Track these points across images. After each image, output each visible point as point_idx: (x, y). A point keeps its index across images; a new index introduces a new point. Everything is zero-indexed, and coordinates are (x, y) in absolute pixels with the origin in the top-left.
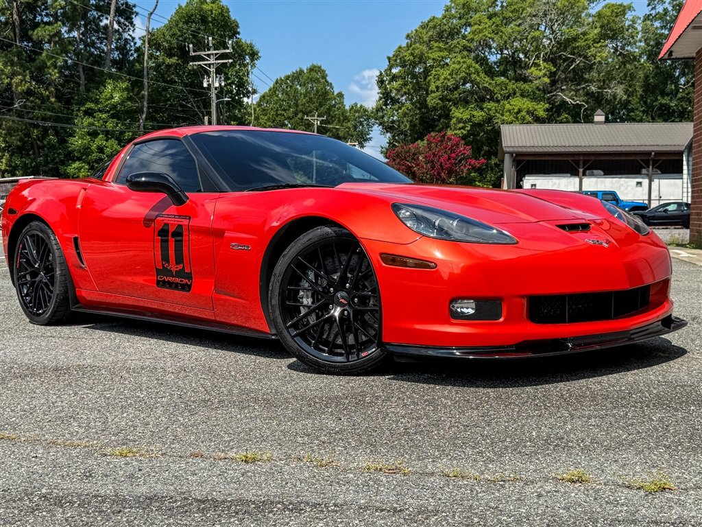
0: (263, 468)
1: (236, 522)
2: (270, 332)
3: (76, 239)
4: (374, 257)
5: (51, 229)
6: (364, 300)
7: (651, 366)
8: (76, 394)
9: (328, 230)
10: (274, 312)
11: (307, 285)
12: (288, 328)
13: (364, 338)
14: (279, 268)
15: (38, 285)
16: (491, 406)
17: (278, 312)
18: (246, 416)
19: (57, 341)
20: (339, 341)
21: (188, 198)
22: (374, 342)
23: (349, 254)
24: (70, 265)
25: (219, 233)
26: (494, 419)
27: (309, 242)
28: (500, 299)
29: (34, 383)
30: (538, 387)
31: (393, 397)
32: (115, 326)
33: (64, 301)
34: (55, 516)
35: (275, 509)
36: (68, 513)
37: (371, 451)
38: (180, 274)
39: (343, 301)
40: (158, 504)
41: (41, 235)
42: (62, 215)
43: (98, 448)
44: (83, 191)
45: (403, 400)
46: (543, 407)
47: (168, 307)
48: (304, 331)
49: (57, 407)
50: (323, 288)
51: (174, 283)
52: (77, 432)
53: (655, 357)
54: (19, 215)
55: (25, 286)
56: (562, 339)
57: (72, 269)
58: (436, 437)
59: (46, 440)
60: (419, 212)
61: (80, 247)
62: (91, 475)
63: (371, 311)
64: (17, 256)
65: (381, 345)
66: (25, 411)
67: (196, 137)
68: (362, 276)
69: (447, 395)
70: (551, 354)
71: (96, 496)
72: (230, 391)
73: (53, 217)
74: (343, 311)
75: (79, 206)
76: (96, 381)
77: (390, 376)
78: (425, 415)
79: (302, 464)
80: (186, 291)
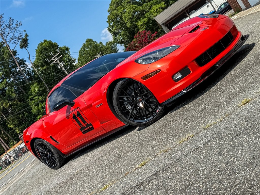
0: (149, 164)
1: (151, 184)
2: (125, 124)
3: (51, 137)
4: (141, 80)
5: (42, 139)
6: (146, 95)
7: (247, 55)
8: (81, 181)
9: (121, 82)
10: (122, 117)
11: (126, 103)
12: (129, 119)
13: (154, 107)
14: (115, 103)
15: (50, 158)
16: (206, 100)
17: (123, 117)
18: (134, 153)
19: (66, 170)
20: (147, 113)
21: (74, 102)
22: (158, 106)
23: (132, 85)
24: (54, 146)
25: (90, 106)
26: (209, 103)
27: (118, 90)
28: (186, 67)
29: (67, 186)
30: (216, 85)
31: (174, 118)
32: (80, 154)
33: (60, 157)
35: (160, 173)
37: (178, 137)
38: (88, 126)
39: (140, 100)
41: (40, 143)
42: (42, 133)
43: (97, 192)
44: (43, 121)
45: (178, 116)
46: (222, 89)
47: (91, 138)
48: (135, 117)
49: (78, 188)
50: (132, 100)
51: (87, 130)
52: (88, 191)
53: (246, 52)
54: (30, 142)
55: (46, 161)
56: (214, 65)
57: (56, 147)
58: (195, 120)
60: (144, 58)
61: (54, 138)
63: (151, 97)
64: (38, 154)
65: (160, 105)
67: (64, 82)
68: (141, 89)
69: (190, 106)
70: (213, 72)
72: (125, 149)
73: (40, 135)
74: (142, 103)
75: (45, 127)
76: (84, 173)
77: (170, 113)
78: (187, 116)
79: (160, 155)
80: (93, 129)
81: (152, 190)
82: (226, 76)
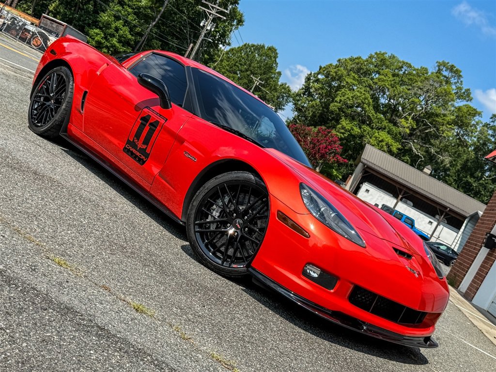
0: (146, 321)
1: (118, 357)
2: (182, 220)
3: (86, 92)
4: (273, 210)
5: (73, 77)
6: (251, 231)
7: (405, 363)
8: (43, 199)
9: (252, 177)
10: (192, 209)
11: (221, 204)
12: (195, 225)
13: (239, 255)
14: (209, 184)
15: (46, 107)
16: (301, 345)
17: (194, 211)
18: (145, 273)
19: (42, 151)
20: (223, 249)
21: (171, 107)
22: (244, 262)
23: (257, 199)
24: (73, 106)
25: (181, 141)
26: (300, 356)
27: (237, 178)
28: (338, 278)
29: (18, 177)
30: (333, 344)
31: (241, 305)
33: (58, 126)
34: (3, 291)
35: (146, 359)
36: (12, 293)
37: (218, 342)
38: (142, 151)
39: (238, 225)
40: (72, 316)
41: (65, 77)
42: (85, 72)
43: (45, 250)
44: (106, 65)
45: (247, 311)
46: (332, 362)
48: (204, 232)
49: (28, 203)
50: (230, 211)
51: (135, 154)
52: (35, 229)
54: (57, 57)
55: (37, 103)
56: (361, 321)
57: (73, 109)
58: (260, 352)
59: (14, 226)
60: (315, 197)
61: (86, 100)
62: (35, 269)
63: (253, 242)
64: (43, 82)
65: (248, 266)
66: (6, 196)
67: (195, 70)
68: (258, 217)
69: (276, 321)
70: (349, 327)
71: (34, 289)
72: (141, 247)
73: (78, 70)
74: (235, 232)
75: (98, 73)
76: (58, 196)
77: (243, 288)
78: (258, 331)
79: (172, 330)
80: (140, 164)
81: (111, 367)
82: (356, 352)
